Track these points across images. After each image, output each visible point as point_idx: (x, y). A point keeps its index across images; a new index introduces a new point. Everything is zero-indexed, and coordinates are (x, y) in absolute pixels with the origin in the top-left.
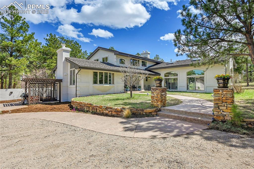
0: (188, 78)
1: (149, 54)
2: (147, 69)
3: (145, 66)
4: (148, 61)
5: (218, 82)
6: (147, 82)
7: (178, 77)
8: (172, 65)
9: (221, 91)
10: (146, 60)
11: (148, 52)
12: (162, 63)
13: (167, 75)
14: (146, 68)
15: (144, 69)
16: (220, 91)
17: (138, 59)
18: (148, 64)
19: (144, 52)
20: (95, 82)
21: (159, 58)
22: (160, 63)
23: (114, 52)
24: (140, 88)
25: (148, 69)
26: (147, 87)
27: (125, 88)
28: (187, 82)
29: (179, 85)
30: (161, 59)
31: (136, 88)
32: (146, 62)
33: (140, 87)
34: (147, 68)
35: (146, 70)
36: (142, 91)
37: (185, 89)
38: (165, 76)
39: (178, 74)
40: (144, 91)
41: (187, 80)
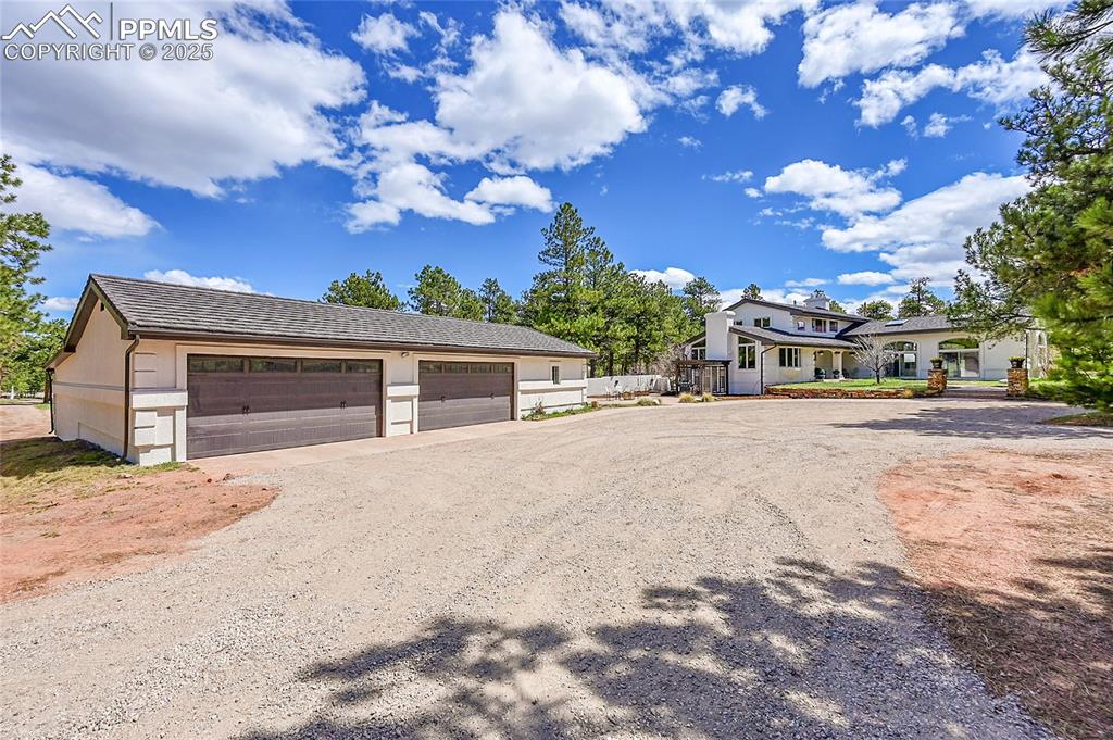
0: (941, 354)
12: (866, 321)
15: (834, 336)
20: (782, 364)
22: (863, 323)
29: (920, 368)
34: (839, 333)
35: (837, 337)
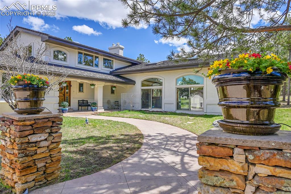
0: (178, 90)
1: (122, 49)
2: (114, 73)
3: (112, 68)
4: (116, 59)
5: (225, 96)
6: (113, 95)
7: (163, 87)
8: (155, 66)
9: (239, 156)
10: (113, 58)
11: (121, 46)
12: (140, 63)
13: (145, 83)
14: (111, 70)
15: (109, 72)
16: (232, 157)
17: (96, 53)
18: (116, 65)
19: (115, 45)
21: (144, 59)
22: (138, 64)
23: (41, 35)
24: (94, 106)
25: (116, 73)
26: (112, 104)
27: (60, 106)
28: (177, 96)
29: (164, 101)
30: (147, 61)
31: (89, 105)
32: (113, 61)
33: (95, 104)
34: (114, 71)
35: (111, 73)
36: (99, 111)
37: (174, 108)
38: (143, 85)
39: (163, 83)
40: (103, 111)
41: (177, 93)
